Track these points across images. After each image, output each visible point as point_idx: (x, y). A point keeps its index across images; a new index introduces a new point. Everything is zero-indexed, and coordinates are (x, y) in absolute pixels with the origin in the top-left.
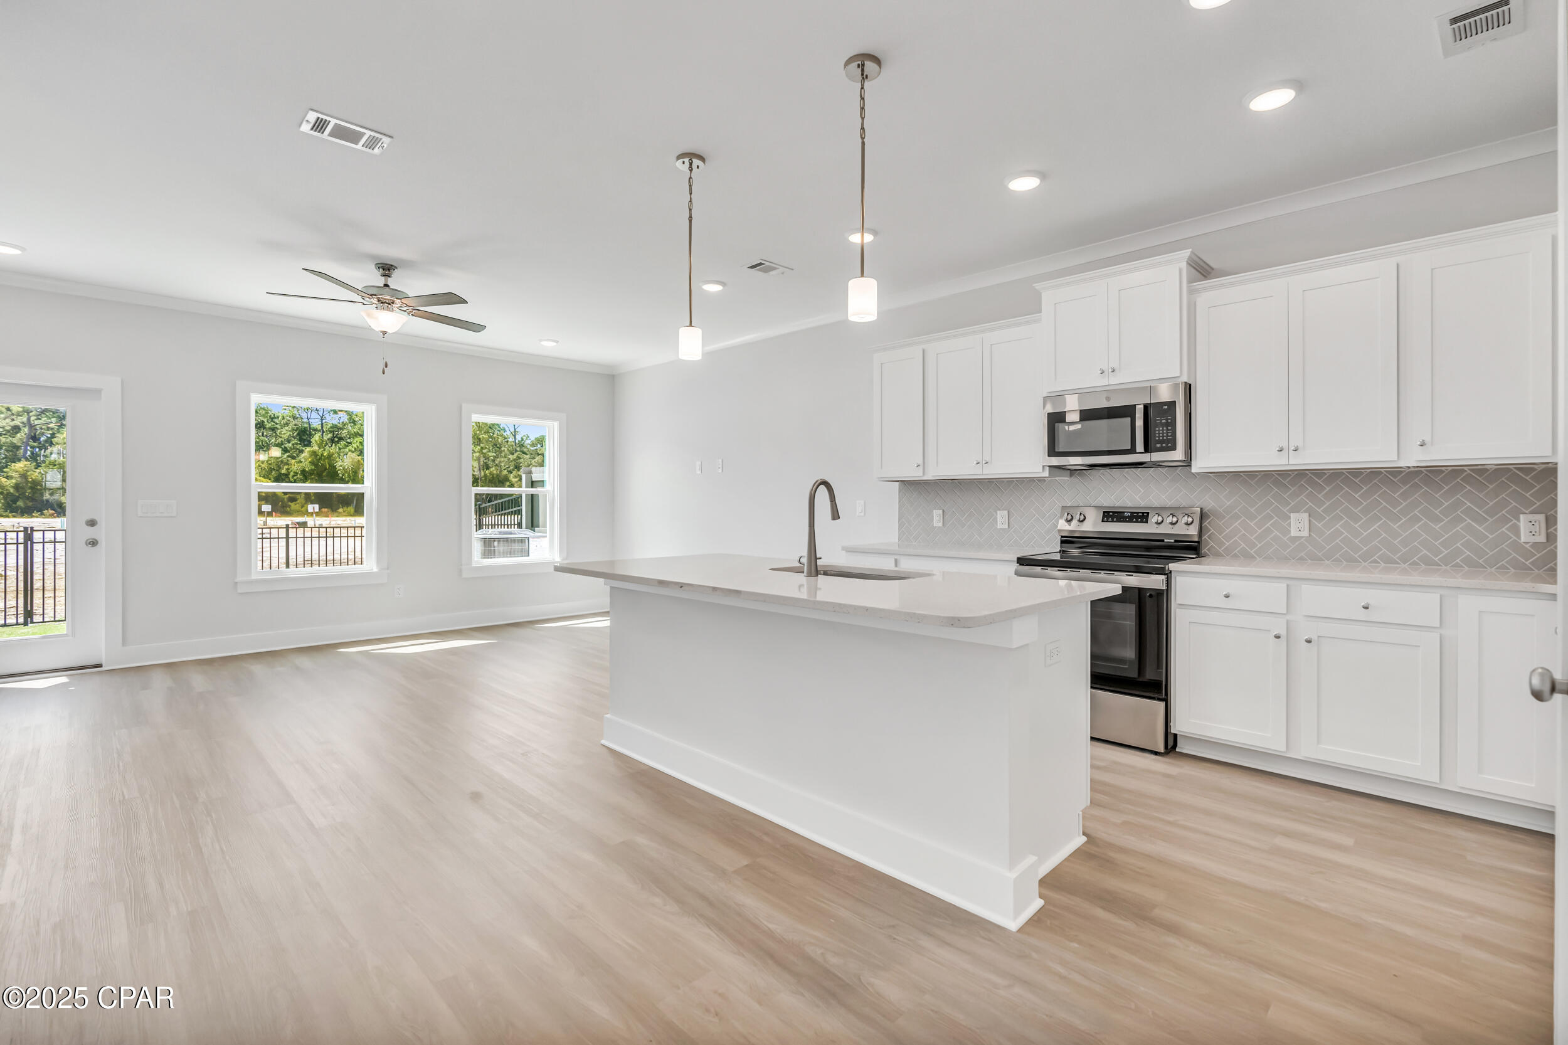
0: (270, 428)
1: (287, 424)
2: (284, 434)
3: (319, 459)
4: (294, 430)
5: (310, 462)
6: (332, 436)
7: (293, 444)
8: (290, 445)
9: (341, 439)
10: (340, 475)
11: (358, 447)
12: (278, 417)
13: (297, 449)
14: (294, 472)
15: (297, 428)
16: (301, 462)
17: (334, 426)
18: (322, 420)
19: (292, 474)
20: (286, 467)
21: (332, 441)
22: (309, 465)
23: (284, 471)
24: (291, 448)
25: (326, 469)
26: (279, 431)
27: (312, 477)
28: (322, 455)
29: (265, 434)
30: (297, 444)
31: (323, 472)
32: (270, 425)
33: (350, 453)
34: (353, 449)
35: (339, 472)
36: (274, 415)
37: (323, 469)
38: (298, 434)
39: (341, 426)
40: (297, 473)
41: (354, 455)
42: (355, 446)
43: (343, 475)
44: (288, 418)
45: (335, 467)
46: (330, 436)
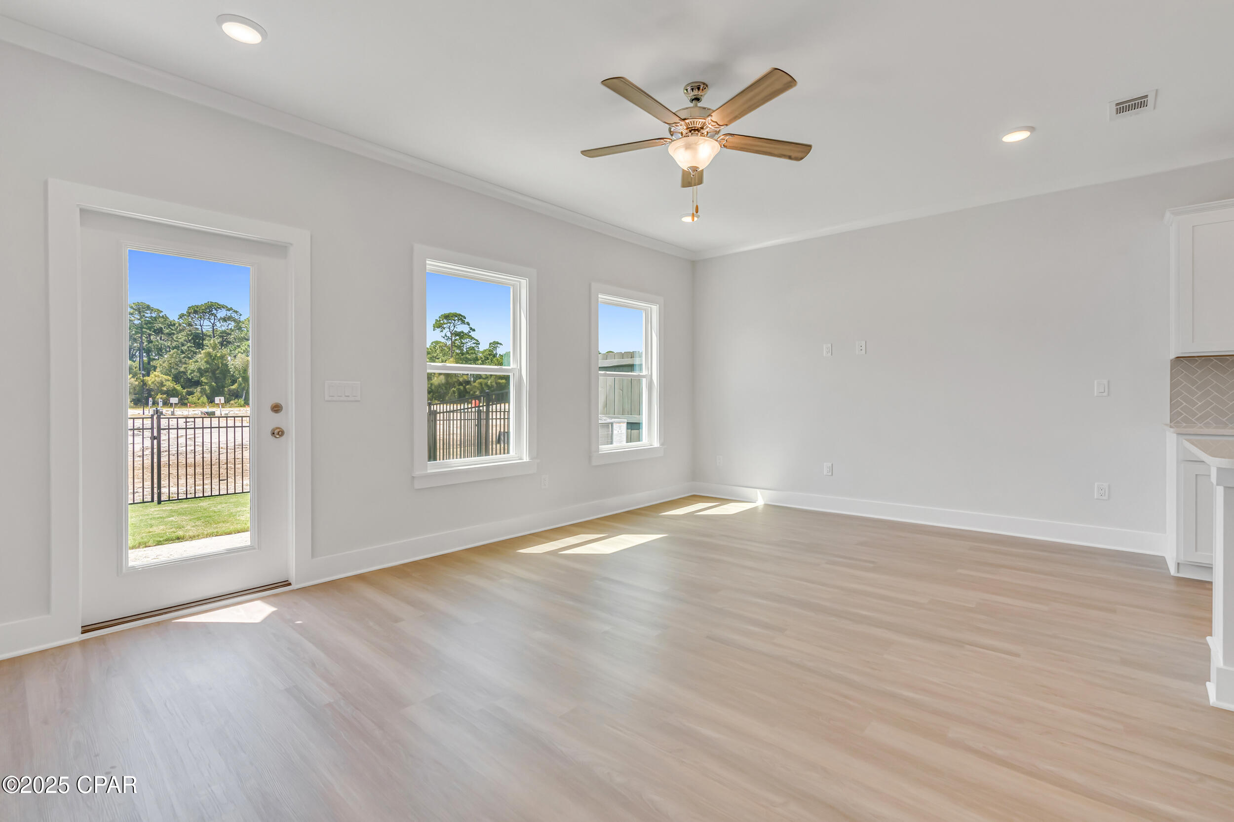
0: (167, 334)
1: (182, 330)
2: (180, 338)
3: (214, 359)
4: (189, 335)
5: (205, 362)
6: (221, 340)
7: (188, 347)
8: (186, 347)
9: (229, 343)
10: (232, 373)
11: (246, 349)
12: (174, 325)
13: (192, 351)
14: (191, 370)
15: (192, 334)
16: (198, 362)
17: (224, 332)
18: (213, 327)
19: (189, 371)
20: (184, 366)
21: (222, 344)
22: (204, 364)
23: (182, 369)
24: (186, 350)
25: (219, 368)
26: (175, 336)
27: (207, 374)
28: (216, 356)
29: (163, 338)
30: (191, 347)
31: (216, 370)
32: (168, 331)
33: (240, 354)
34: (242, 351)
35: (230, 370)
36: (171, 323)
37: (217, 368)
38: (192, 339)
39: (230, 332)
40: (194, 371)
41: (243, 356)
42: (243, 348)
43: (234, 372)
44: (185, 325)
45: (227, 365)
46: (220, 340)
